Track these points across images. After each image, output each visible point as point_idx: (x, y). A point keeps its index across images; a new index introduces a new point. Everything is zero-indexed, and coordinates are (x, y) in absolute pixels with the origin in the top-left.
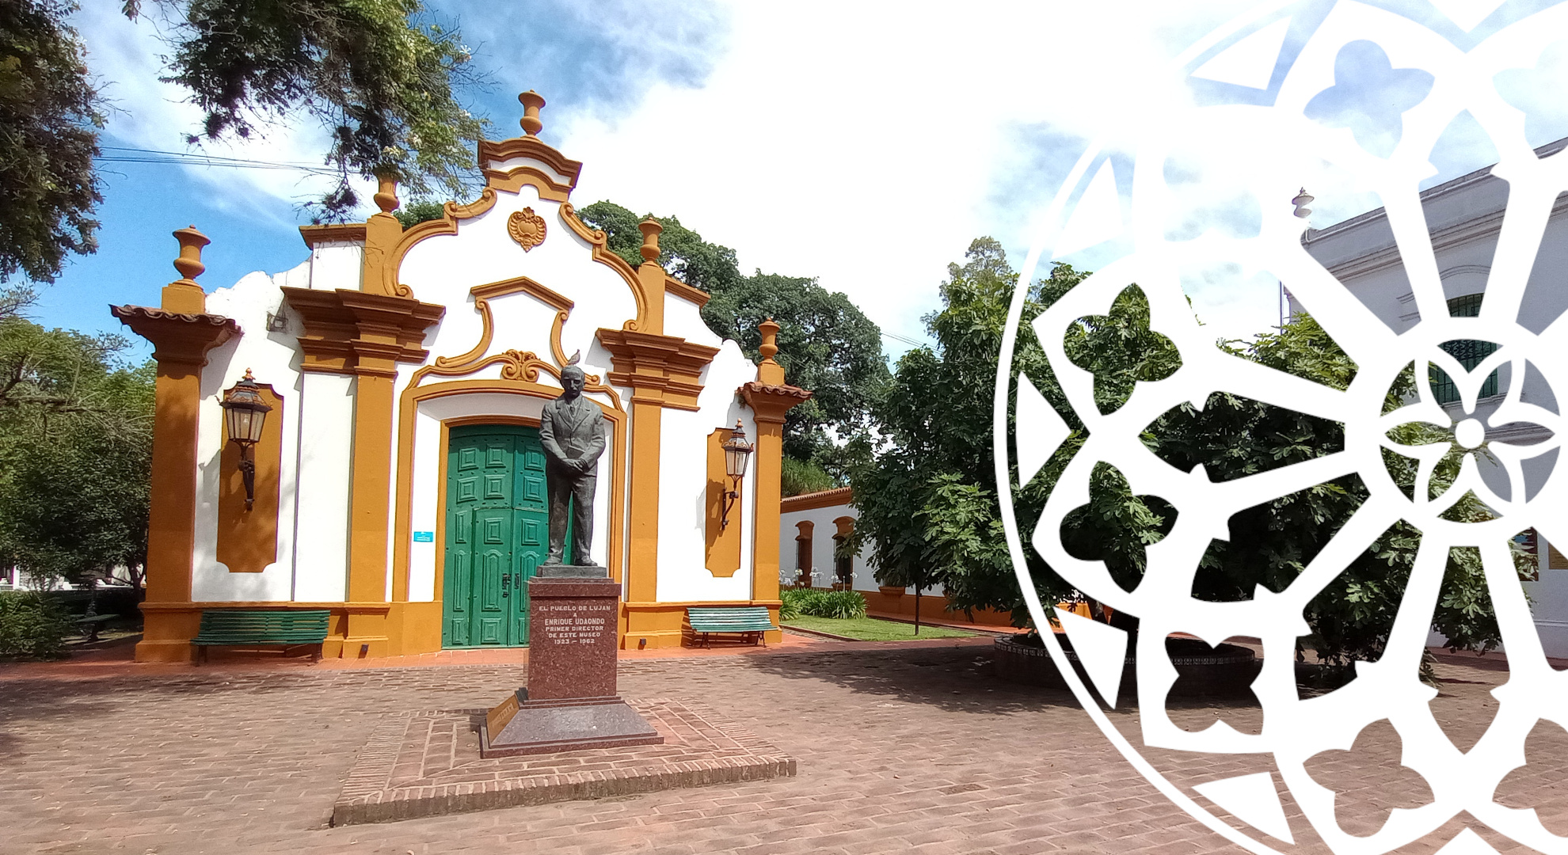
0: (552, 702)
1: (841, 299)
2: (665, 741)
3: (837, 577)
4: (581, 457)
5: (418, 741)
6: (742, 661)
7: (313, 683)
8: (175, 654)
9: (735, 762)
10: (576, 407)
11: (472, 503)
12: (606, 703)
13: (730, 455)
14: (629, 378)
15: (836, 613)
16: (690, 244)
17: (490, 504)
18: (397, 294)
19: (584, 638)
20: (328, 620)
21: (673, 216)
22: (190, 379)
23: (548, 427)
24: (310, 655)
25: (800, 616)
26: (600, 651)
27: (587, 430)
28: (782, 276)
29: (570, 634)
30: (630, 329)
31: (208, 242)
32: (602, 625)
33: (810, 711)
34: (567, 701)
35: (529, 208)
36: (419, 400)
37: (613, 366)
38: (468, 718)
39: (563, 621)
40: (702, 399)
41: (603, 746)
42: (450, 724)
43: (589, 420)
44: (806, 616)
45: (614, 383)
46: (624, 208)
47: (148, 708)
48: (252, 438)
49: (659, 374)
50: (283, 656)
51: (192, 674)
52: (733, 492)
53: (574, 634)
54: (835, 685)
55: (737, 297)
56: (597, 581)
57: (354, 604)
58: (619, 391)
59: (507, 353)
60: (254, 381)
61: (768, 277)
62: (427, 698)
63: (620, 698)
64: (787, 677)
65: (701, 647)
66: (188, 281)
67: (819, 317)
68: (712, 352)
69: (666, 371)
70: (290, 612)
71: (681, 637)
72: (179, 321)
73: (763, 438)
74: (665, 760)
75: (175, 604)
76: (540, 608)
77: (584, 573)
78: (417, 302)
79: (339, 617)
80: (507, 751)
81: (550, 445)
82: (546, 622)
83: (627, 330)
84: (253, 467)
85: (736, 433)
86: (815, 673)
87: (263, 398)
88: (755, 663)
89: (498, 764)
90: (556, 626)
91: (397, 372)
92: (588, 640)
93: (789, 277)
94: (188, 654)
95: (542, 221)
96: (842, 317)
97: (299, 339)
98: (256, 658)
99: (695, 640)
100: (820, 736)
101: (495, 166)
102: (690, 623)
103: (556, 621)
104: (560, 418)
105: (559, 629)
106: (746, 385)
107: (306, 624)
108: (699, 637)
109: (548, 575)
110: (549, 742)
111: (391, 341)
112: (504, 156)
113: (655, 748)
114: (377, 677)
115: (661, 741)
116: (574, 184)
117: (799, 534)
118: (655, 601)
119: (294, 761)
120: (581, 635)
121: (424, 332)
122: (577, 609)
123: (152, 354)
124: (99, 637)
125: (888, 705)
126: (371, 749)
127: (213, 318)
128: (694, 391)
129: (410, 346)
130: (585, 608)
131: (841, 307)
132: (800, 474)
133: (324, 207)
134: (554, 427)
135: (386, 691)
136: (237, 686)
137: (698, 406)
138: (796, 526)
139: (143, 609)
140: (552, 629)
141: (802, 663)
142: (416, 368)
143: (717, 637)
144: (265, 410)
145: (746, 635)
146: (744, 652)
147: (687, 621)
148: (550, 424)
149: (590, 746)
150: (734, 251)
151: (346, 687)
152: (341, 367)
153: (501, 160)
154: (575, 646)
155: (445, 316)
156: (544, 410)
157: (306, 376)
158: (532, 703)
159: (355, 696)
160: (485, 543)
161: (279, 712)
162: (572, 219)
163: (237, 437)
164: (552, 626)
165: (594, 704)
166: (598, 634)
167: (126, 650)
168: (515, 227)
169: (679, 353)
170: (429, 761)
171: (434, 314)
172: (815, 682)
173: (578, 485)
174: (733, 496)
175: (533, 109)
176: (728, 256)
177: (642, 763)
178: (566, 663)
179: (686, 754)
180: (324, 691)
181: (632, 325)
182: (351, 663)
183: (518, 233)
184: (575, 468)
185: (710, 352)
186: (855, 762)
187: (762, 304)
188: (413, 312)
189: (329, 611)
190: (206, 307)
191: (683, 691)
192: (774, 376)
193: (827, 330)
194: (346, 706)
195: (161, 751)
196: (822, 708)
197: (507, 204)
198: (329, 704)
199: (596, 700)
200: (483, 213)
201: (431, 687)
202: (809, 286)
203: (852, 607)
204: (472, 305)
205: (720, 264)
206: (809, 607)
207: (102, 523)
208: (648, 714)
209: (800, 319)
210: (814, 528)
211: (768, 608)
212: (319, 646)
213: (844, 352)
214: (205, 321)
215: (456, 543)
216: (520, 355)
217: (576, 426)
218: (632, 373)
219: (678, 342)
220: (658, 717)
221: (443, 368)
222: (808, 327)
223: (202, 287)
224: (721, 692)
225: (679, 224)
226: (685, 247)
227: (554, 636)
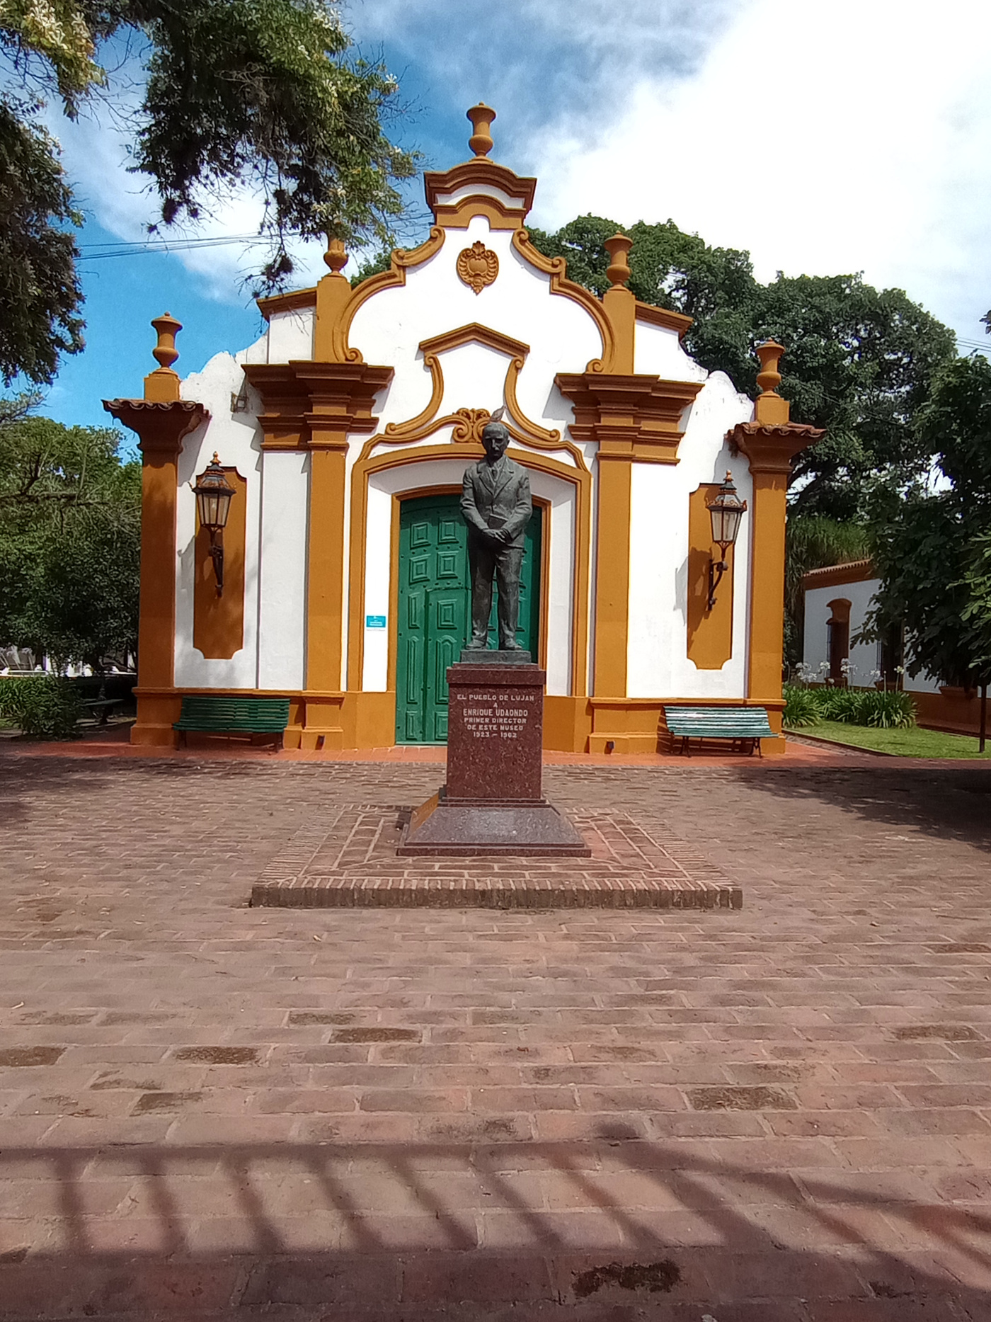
0: (470, 801)
1: (896, 299)
2: (592, 855)
3: (878, 672)
4: (504, 527)
5: (343, 834)
6: (726, 773)
7: (270, 772)
8: (160, 738)
9: (666, 884)
10: (498, 470)
11: (424, 583)
12: (530, 806)
13: (717, 516)
14: (593, 430)
15: (873, 720)
16: (690, 253)
17: (442, 584)
18: (347, 360)
19: (505, 731)
20: (288, 708)
21: (669, 220)
22: (169, 466)
23: (469, 494)
24: (273, 745)
25: (824, 722)
26: (523, 748)
27: (511, 496)
28: (812, 277)
29: (490, 726)
30: (594, 370)
31: (180, 328)
32: (525, 717)
33: (791, 837)
34: (487, 801)
35: (479, 242)
36: (370, 472)
37: (574, 417)
38: (397, 814)
39: (483, 712)
40: (684, 450)
41: (522, 853)
42: (377, 819)
43: (513, 485)
44: (832, 723)
45: (576, 438)
46: (609, 220)
47: (133, 786)
48: (219, 523)
49: (628, 422)
50: (250, 744)
51: (172, 757)
52: (721, 563)
53: (495, 726)
54: (839, 809)
55: (752, 313)
56: (519, 667)
57: (310, 692)
58: (581, 446)
59: (458, 413)
60: (220, 465)
61: (792, 281)
62: (369, 794)
63: (544, 801)
64: (779, 796)
65: (681, 754)
66: (165, 370)
67: (866, 325)
68: (694, 389)
69: (637, 418)
70: (256, 700)
71: (656, 741)
72: (157, 409)
73: (762, 493)
74: (586, 875)
75: (160, 689)
76: (459, 696)
77: (506, 659)
78: (366, 365)
79: (297, 706)
80: (423, 849)
81: (470, 515)
82: (465, 712)
83: (591, 372)
84: (221, 552)
85: (724, 488)
86: (817, 793)
87: (228, 482)
88: (743, 776)
89: (411, 862)
90: (476, 717)
91: (348, 445)
92: (510, 734)
93: (822, 276)
94: (171, 738)
95: (493, 255)
96: (897, 322)
97: (258, 418)
98: (227, 745)
99: (673, 745)
100: (792, 867)
101: (443, 201)
102: (666, 724)
103: (475, 711)
104: (481, 483)
105: (478, 720)
106: (737, 426)
107: (268, 712)
108: (677, 741)
109: (467, 660)
110: (465, 845)
111: (341, 411)
112: (451, 187)
113: (580, 861)
114: (328, 770)
115: (588, 854)
116: (528, 205)
117: (831, 617)
118: (625, 696)
119: (235, 844)
120: (502, 728)
121: (374, 398)
122: (498, 698)
123: (138, 445)
124: (108, 720)
125: (902, 838)
126: (300, 837)
127: (185, 405)
128: (673, 440)
129: (360, 414)
130: (506, 698)
131: (895, 309)
132: (837, 538)
133: (264, 278)
134: (476, 494)
135: (333, 783)
136: (206, 770)
137: (678, 457)
138: (828, 606)
139: (138, 693)
140: (471, 720)
141: (805, 779)
142: (366, 438)
143: (701, 743)
144: (229, 493)
145: (738, 742)
146: (732, 762)
147: (664, 721)
148: (471, 490)
149: (508, 853)
150: (746, 254)
151: (298, 777)
152: (296, 443)
153: (448, 191)
154: (495, 742)
155: (394, 378)
156: (465, 475)
157: (266, 455)
158: (451, 801)
159: (304, 787)
160: (439, 628)
161: (235, 797)
162: (526, 247)
163: (207, 522)
164: (470, 716)
165: (515, 806)
166: (521, 728)
167: (123, 733)
168: (465, 266)
169: (653, 395)
170: (346, 854)
171: (384, 375)
172: (814, 803)
173: (501, 558)
174: (721, 567)
175: (483, 125)
176: (739, 261)
177: (560, 875)
178: (486, 758)
179: (612, 871)
180: (278, 781)
181: (597, 365)
182: (308, 754)
183: (468, 274)
184: (495, 538)
185: (692, 389)
186: (825, 902)
187: (783, 318)
188: (362, 377)
189: (288, 700)
190: (181, 394)
191: (644, 803)
192: (776, 412)
193: (877, 342)
194: (293, 795)
195: (133, 825)
196: (809, 834)
197: (456, 242)
198: (280, 792)
199: (518, 802)
200: (430, 257)
201: (377, 782)
202: (849, 286)
203: (896, 712)
204: (421, 362)
205: (728, 272)
206: (837, 711)
207: (110, 611)
208: (586, 825)
209: (838, 331)
210: (852, 608)
211: (766, 710)
212: (280, 735)
213: (901, 370)
214: (179, 407)
215: (410, 628)
216: (471, 414)
217: (498, 491)
218: (596, 424)
219: (652, 381)
220: (596, 828)
221: (395, 435)
222: (850, 340)
223: (176, 373)
224: (688, 807)
225: (677, 229)
226: (682, 257)
227: (474, 727)
